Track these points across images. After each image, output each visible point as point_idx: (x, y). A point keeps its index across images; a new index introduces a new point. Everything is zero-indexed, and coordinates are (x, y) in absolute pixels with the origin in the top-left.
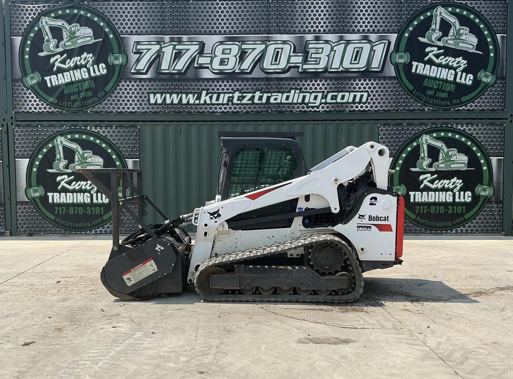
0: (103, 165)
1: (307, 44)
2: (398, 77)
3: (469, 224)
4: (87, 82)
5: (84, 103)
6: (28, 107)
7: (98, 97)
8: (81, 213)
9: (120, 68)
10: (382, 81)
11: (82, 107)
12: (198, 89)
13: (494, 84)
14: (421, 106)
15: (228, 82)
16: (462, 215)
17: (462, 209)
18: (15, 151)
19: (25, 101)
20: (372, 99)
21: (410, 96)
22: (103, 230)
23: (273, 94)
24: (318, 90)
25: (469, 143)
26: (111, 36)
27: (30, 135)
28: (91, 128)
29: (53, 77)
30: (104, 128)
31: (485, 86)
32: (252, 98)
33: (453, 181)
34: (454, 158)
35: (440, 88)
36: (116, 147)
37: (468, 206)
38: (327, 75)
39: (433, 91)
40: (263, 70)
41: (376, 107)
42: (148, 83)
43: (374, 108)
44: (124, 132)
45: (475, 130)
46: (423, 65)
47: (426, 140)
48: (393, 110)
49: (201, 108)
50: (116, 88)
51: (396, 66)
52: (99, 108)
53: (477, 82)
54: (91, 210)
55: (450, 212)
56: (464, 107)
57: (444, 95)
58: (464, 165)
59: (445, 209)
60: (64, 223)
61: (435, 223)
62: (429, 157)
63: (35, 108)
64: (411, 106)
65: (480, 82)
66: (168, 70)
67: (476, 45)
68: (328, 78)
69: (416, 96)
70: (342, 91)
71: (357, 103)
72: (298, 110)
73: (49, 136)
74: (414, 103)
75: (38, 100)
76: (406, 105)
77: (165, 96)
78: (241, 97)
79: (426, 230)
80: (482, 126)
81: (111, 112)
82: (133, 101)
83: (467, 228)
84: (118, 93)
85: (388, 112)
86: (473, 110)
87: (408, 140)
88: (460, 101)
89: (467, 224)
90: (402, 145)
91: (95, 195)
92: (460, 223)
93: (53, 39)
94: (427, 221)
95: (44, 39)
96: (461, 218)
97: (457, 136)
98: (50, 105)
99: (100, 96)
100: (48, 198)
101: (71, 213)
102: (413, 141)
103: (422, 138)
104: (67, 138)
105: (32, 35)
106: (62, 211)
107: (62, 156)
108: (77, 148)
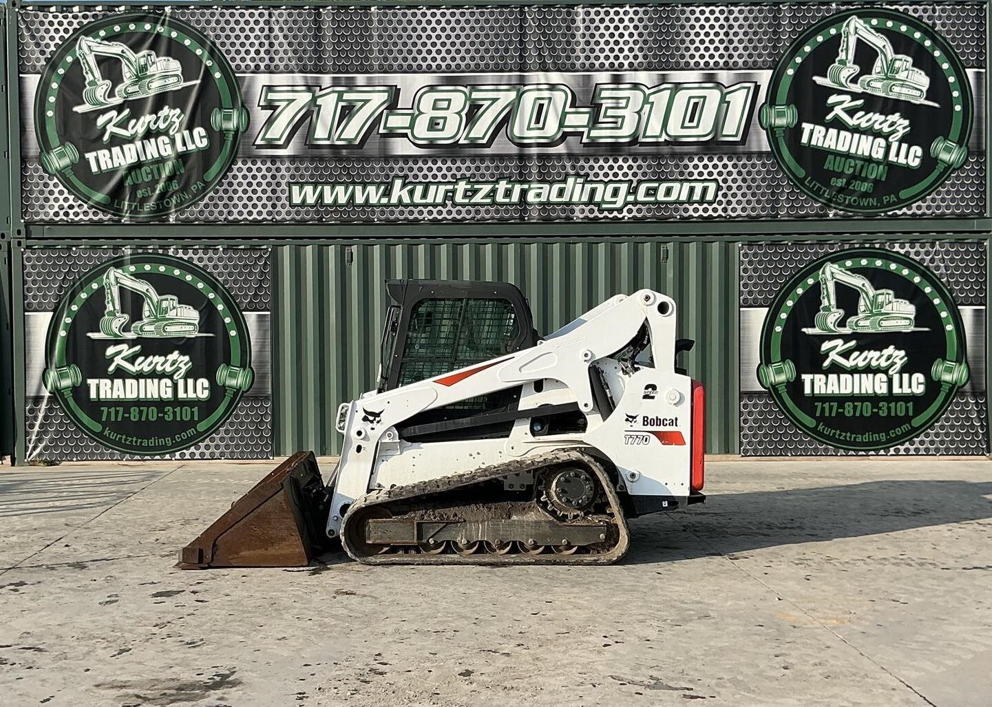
0: (199, 323)
1: (598, 91)
2: (775, 153)
3: (922, 437)
4: (170, 162)
5: (162, 203)
6: (52, 212)
7: (190, 192)
8: (153, 418)
9: (235, 136)
10: (744, 161)
11: (158, 211)
12: (387, 176)
13: (962, 166)
14: (821, 208)
15: (444, 162)
16: (907, 419)
17: (907, 408)
18: (24, 298)
19: (47, 200)
20: (725, 195)
21: (799, 188)
22: (197, 453)
23: (532, 186)
24: (620, 177)
25: (917, 280)
27: (54, 266)
28: (176, 252)
29: (103, 153)
30: (200, 251)
31: (946, 169)
32: (492, 194)
33: (886, 352)
34: (887, 308)
35: (857, 173)
36: (225, 288)
37: (919, 403)
38: (636, 148)
39: (845, 180)
40: (513, 140)
41: (734, 210)
42: (288, 164)
43: (729, 212)
44: (240, 259)
45: (927, 253)
46: (823, 129)
47: (833, 274)
48: (766, 216)
49: (392, 213)
50: (226, 174)
51: (772, 131)
52: (192, 213)
53: (929, 161)
54: (174, 413)
55: (883, 413)
56: (905, 210)
57: (865, 187)
58: (907, 322)
59: (872, 408)
60: (121, 438)
61: (853, 436)
62: (838, 307)
63: (66, 214)
64: (802, 207)
65: (936, 160)
66: (328, 139)
67: (927, 91)
68: (640, 154)
69: (811, 190)
70: (667, 180)
71: (696, 202)
72: (581, 216)
73: (94, 268)
74: (807, 202)
75: (71, 197)
76: (792, 206)
77: (322, 189)
78: (471, 191)
79: (836, 450)
80: (941, 246)
81: (216, 221)
82: (259, 199)
83: (917, 445)
84: (230, 184)
85: (756, 219)
86: (924, 214)
87: (796, 273)
88: (898, 197)
89: (917, 436)
90: (787, 282)
91: (181, 383)
92: (904, 435)
93: (103, 79)
94: (838, 432)
95: (85, 79)
96: (905, 426)
97: (893, 267)
98: (95, 208)
99: (194, 190)
100: (88, 388)
101: (133, 419)
102: (807, 275)
103: (824, 270)
104: (128, 271)
105: (61, 71)
106: (117, 415)
107: (118, 307)
108: (147, 290)
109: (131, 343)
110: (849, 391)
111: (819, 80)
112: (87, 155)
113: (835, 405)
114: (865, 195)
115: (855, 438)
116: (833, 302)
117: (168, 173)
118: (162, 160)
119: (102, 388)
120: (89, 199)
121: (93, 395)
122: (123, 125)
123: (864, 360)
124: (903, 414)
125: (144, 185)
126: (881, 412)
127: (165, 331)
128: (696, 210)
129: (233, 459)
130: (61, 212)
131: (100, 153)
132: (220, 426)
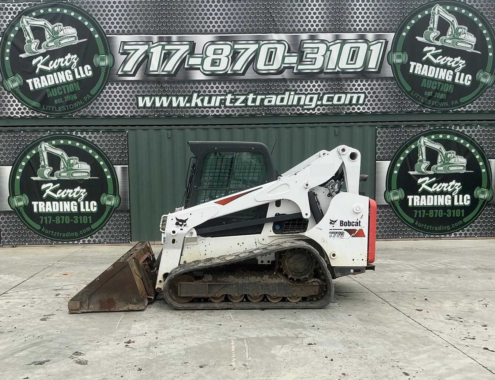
0: (90, 171)
1: (302, 44)
2: (395, 78)
3: (468, 227)
4: (72, 85)
5: (69, 107)
6: (9, 112)
7: (83, 100)
8: (68, 222)
9: (107, 70)
10: (379, 82)
11: (66, 111)
12: (189, 92)
13: (492, 85)
14: (419, 108)
15: (220, 84)
16: (461, 218)
17: (461, 213)
19: (7, 105)
20: (369, 101)
21: (408, 97)
22: (92, 240)
23: (267, 96)
24: (314, 91)
25: (468, 145)
26: (96, 36)
27: (12, 141)
28: (77, 133)
30: (90, 133)
31: (484, 87)
32: (245, 101)
33: (451, 184)
34: (452, 161)
35: (438, 89)
36: (104, 153)
37: (467, 210)
38: (322, 75)
39: (432, 93)
40: (257, 71)
41: (374, 109)
42: (135, 85)
43: (371, 110)
44: (111, 137)
45: (473, 131)
46: (421, 65)
47: (425, 141)
48: (391, 112)
49: (192, 111)
50: (102, 91)
51: (394, 66)
52: (85, 112)
53: (475, 82)
54: (79, 219)
55: (449, 215)
56: (462, 108)
57: (442, 96)
58: (462, 168)
59: (443, 213)
60: (51, 233)
62: (427, 160)
63: (17, 113)
64: (409, 107)
65: (479, 82)
66: (157, 71)
67: (475, 45)
68: (324, 79)
69: (414, 98)
70: (338, 93)
71: (354, 104)
72: (293, 112)
73: (33, 142)
74: (412, 104)
75: (20, 104)
76: (404, 106)
77: (155, 99)
78: (234, 99)
79: (424, 235)
80: (481, 127)
81: (98, 116)
82: (121, 104)
83: (466, 232)
84: (105, 96)
85: (386, 114)
86: (472, 111)
87: (406, 142)
89: (466, 227)
90: (400, 147)
91: (82, 203)
92: (459, 227)
93: (35, 39)
94: (425, 225)
95: (25, 39)
96: (460, 222)
97: (456, 138)
98: (33, 110)
99: (85, 100)
100: (33, 206)
101: (57, 223)
102: (411, 143)
103: (420, 141)
104: (51, 144)
105: (12, 35)
106: (48, 221)
107: (47, 163)
108: (62, 154)
109: (55, 183)
110: (431, 204)
111: (419, 38)
112: (27, 81)
113: (424, 211)
114: (442, 100)
115: (434, 228)
116: (424, 157)
117: (71, 91)
118: (68, 83)
119: (40, 207)
120: (29, 105)
121: (35, 210)
122: (46, 64)
123: (440, 188)
124: (459, 215)
125: (58, 97)
126: (448, 215)
127: (72, 176)
128: (354, 109)
129: (110, 243)
130: (15, 112)
131: (35, 79)
132: (104, 226)
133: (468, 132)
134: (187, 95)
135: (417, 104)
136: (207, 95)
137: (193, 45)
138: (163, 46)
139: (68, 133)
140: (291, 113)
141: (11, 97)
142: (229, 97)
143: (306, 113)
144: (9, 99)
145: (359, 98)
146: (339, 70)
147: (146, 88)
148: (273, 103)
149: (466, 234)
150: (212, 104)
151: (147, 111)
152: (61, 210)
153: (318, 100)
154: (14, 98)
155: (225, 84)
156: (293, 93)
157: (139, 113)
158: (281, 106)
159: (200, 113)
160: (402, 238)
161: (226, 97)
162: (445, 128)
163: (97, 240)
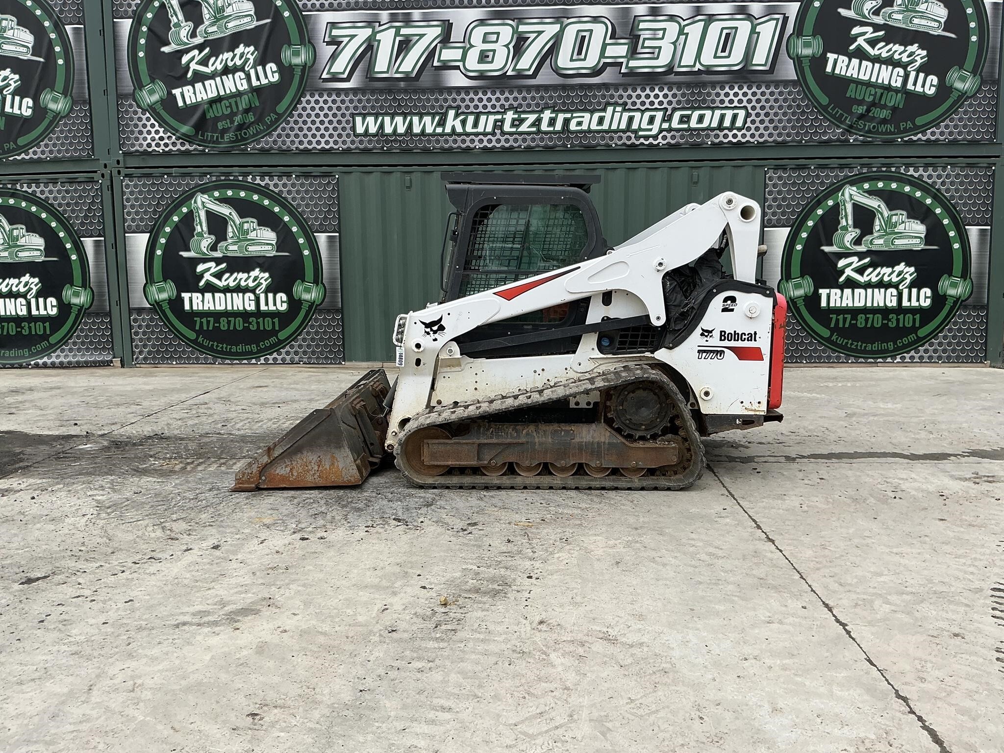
0: (276, 243)
1: (636, 23)
2: (800, 82)
3: (927, 346)
4: (246, 96)
5: (241, 134)
6: (145, 143)
7: (264, 123)
8: (240, 327)
9: (303, 71)
10: (772, 89)
11: (237, 141)
12: (441, 107)
13: (976, 94)
14: (843, 134)
15: (494, 93)
16: (914, 330)
17: (914, 320)
18: (125, 220)
19: (141, 132)
20: (753, 122)
21: (822, 115)
22: (279, 357)
23: (575, 115)
24: (656, 106)
25: (929, 201)
26: (286, 14)
27: (149, 192)
28: (254, 179)
29: (188, 89)
30: (276, 178)
31: (960, 98)
32: (537, 122)
33: (898, 268)
34: (900, 228)
35: (877, 101)
36: (298, 212)
37: (926, 315)
38: (672, 78)
39: (865, 107)
40: (557, 70)
41: (761, 136)
42: (351, 96)
43: (757, 138)
44: (311, 185)
45: (939, 177)
46: (846, 59)
47: (851, 195)
48: (792, 141)
49: (447, 141)
50: (296, 106)
51: (798, 61)
52: (267, 143)
53: (944, 89)
54: (258, 323)
55: (892, 324)
56: (920, 136)
57: (884, 114)
58: (918, 241)
59: (882, 320)
60: (213, 345)
61: (864, 345)
62: (855, 227)
63: (158, 145)
64: (825, 133)
65: (950, 89)
66: (387, 72)
67: (945, 23)
68: (675, 83)
69: (833, 116)
70: (700, 108)
71: (726, 128)
72: (620, 143)
73: (183, 194)
74: (830, 128)
75: (161, 130)
76: (816, 132)
77: (383, 119)
78: (518, 120)
79: (848, 358)
80: (952, 169)
81: (289, 150)
82: (327, 129)
83: (921, 353)
84: (300, 116)
85: (783, 144)
86: (937, 140)
87: (817, 196)
88: (914, 124)
89: (922, 345)
90: (808, 204)
91: (262, 297)
92: (910, 344)
93: (186, 21)
94: (850, 342)
95: (171, 22)
96: (911, 336)
97: (907, 189)
98: (182, 139)
99: (268, 122)
100: (183, 301)
101: (222, 328)
102: (827, 197)
103: (843, 193)
104: (213, 196)
105: (150, 15)
106: (208, 324)
107: (205, 228)
108: (230, 214)
109: (218, 261)
110: (862, 304)
111: (843, 12)
112: (174, 91)
113: (849, 317)
114: (884, 121)
115: (865, 347)
116: (850, 222)
117: (244, 106)
118: (239, 94)
119: (195, 301)
120: (177, 131)
121: (187, 307)
122: (204, 62)
123: (877, 276)
124: (911, 325)
125: (224, 117)
126: (890, 323)
127: (247, 251)
128: (726, 136)
129: (310, 364)
130: (153, 144)
131: (185, 89)
132: (299, 335)
133: (930, 177)
134: (438, 113)
135: (838, 127)
136: (472, 113)
137: (447, 27)
138: (398, 29)
139: (241, 178)
140: (616, 144)
141: (148, 119)
142: (510, 116)
143: (642, 144)
144: (144, 121)
145: (735, 117)
146: (701, 68)
147: (368, 101)
148: (585, 127)
149: (921, 358)
150: (480, 129)
151: (370, 142)
152: (230, 308)
153: (663, 120)
154: (152, 121)
155: (502, 93)
156: (619, 109)
157: (357, 144)
158: (598, 132)
159: (459, 144)
160: (807, 363)
161: (504, 116)
162: (889, 169)
163: (288, 358)
